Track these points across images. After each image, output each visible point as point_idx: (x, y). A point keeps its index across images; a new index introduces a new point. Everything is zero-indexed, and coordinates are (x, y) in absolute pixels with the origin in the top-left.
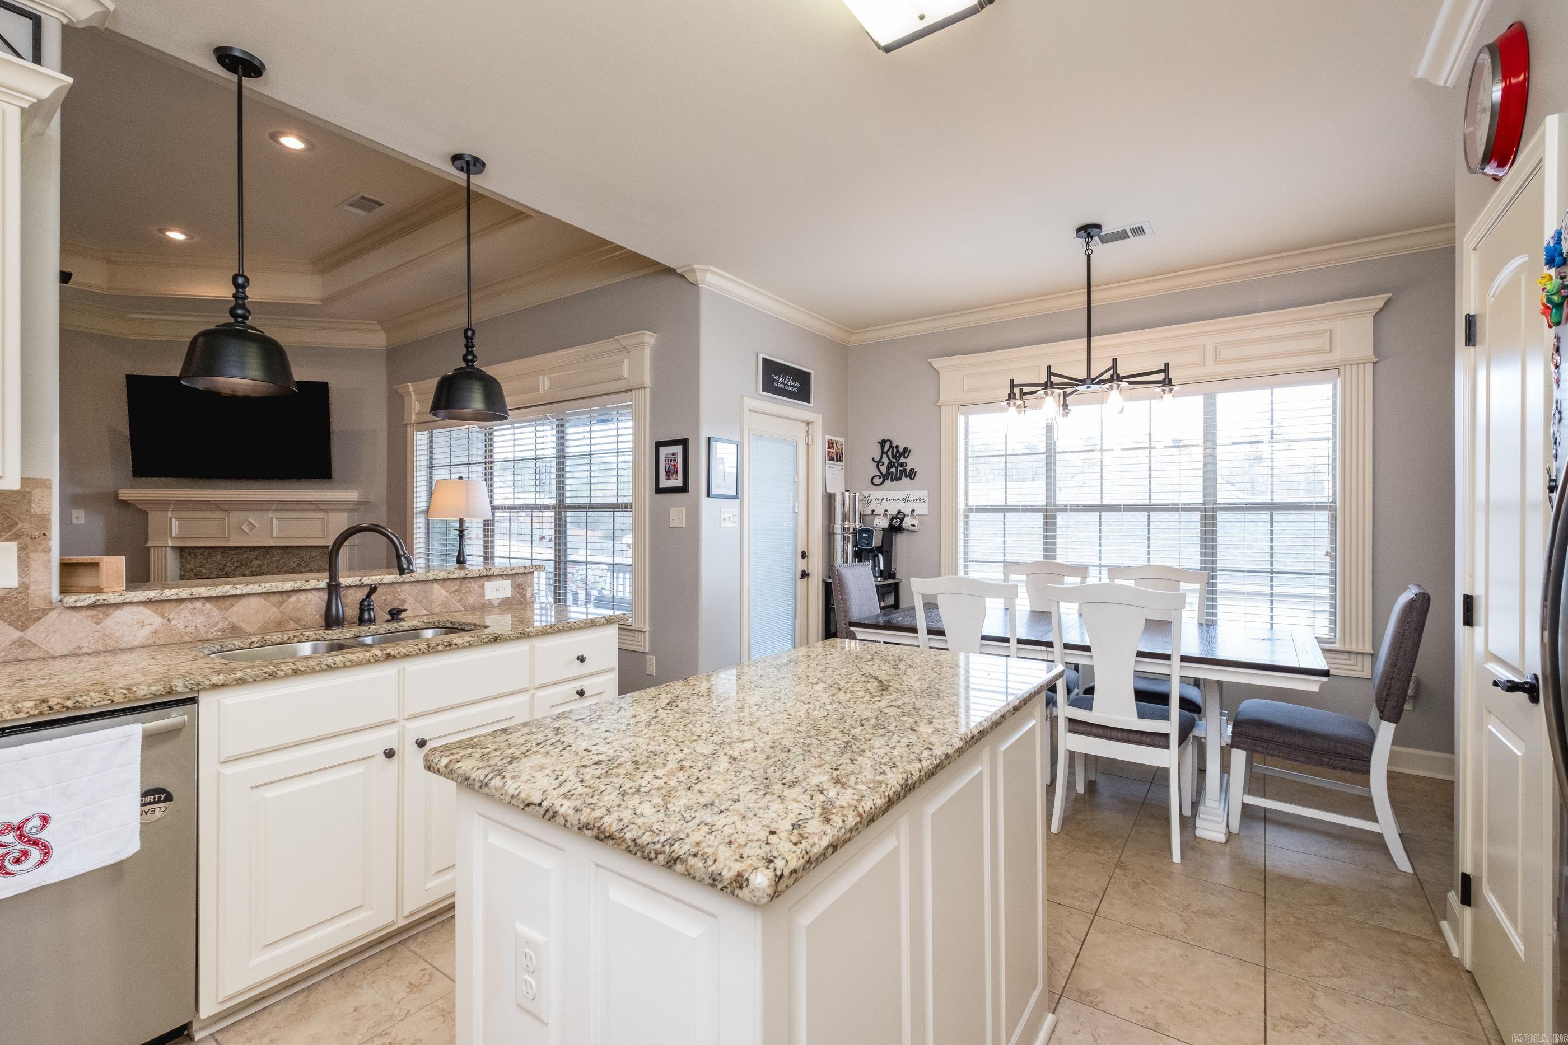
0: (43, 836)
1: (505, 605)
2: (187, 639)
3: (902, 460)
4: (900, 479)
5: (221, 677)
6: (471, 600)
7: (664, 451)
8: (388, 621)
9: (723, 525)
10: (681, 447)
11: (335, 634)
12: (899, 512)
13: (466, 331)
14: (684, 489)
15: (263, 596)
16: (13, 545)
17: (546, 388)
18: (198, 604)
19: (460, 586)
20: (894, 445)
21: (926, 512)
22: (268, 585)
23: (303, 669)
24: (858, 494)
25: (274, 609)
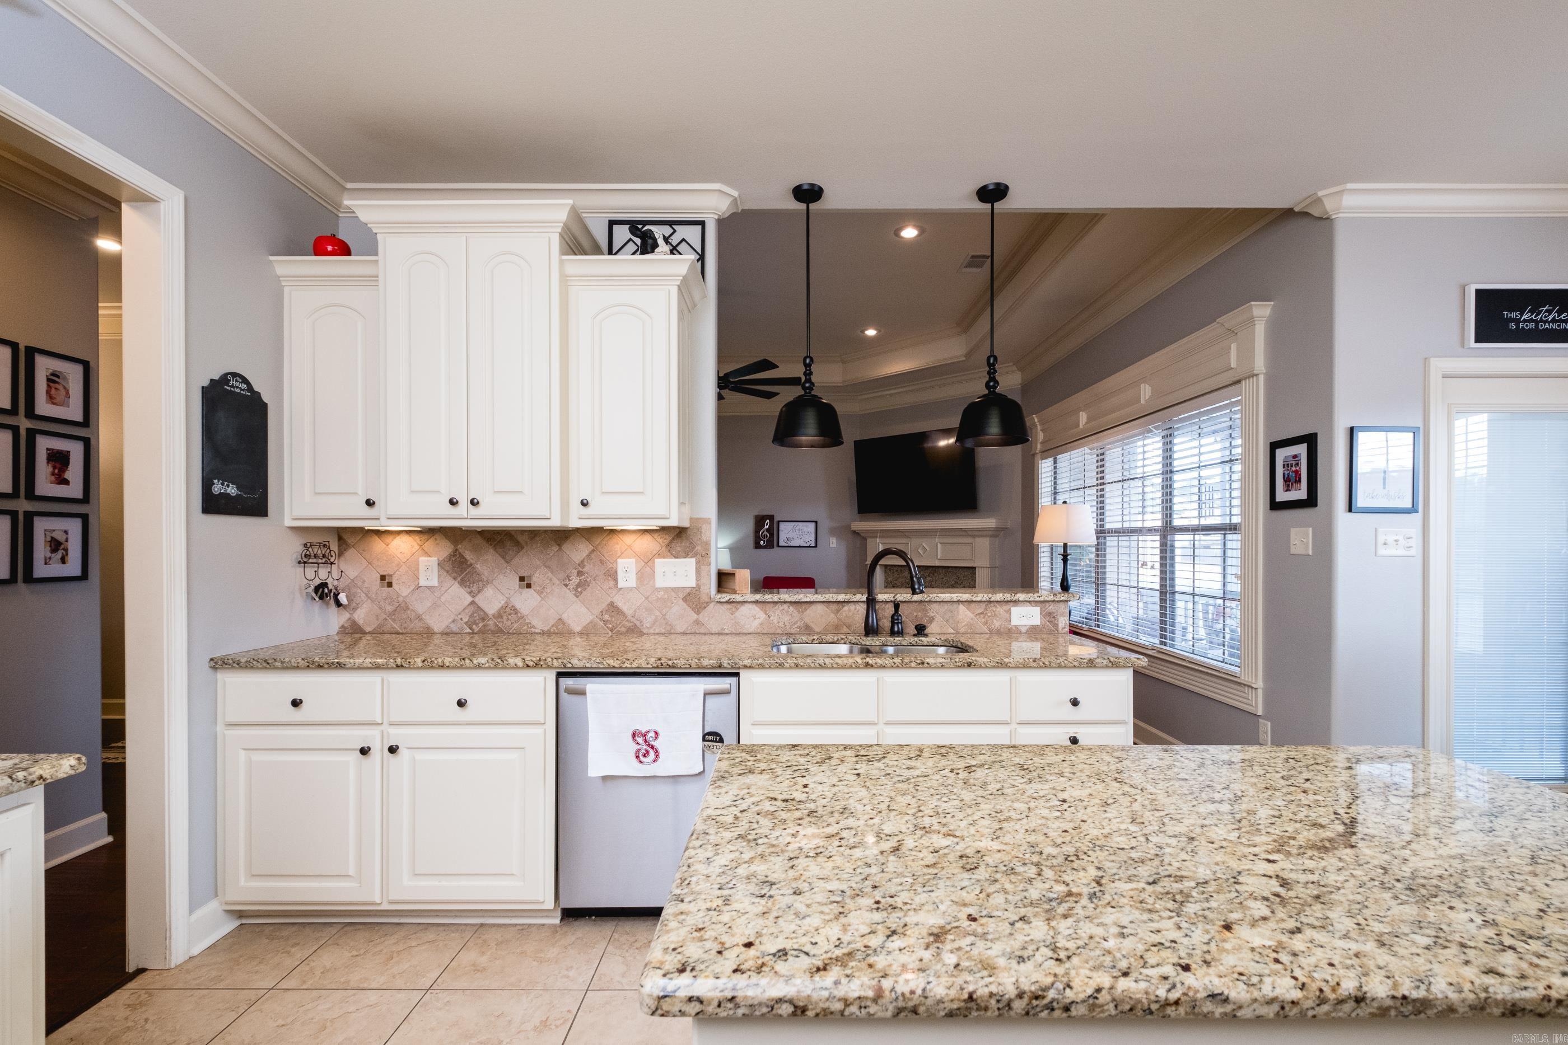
0: (655, 743)
1: (1033, 633)
2: (779, 631)
5: (749, 661)
6: (997, 624)
7: (1281, 454)
8: (915, 635)
9: (1382, 551)
10: (1305, 446)
11: (868, 641)
14: (1311, 501)
15: (825, 604)
16: (693, 561)
17: (1147, 398)
18: (785, 606)
19: (986, 609)
22: (827, 596)
23: (802, 664)
25: (832, 615)
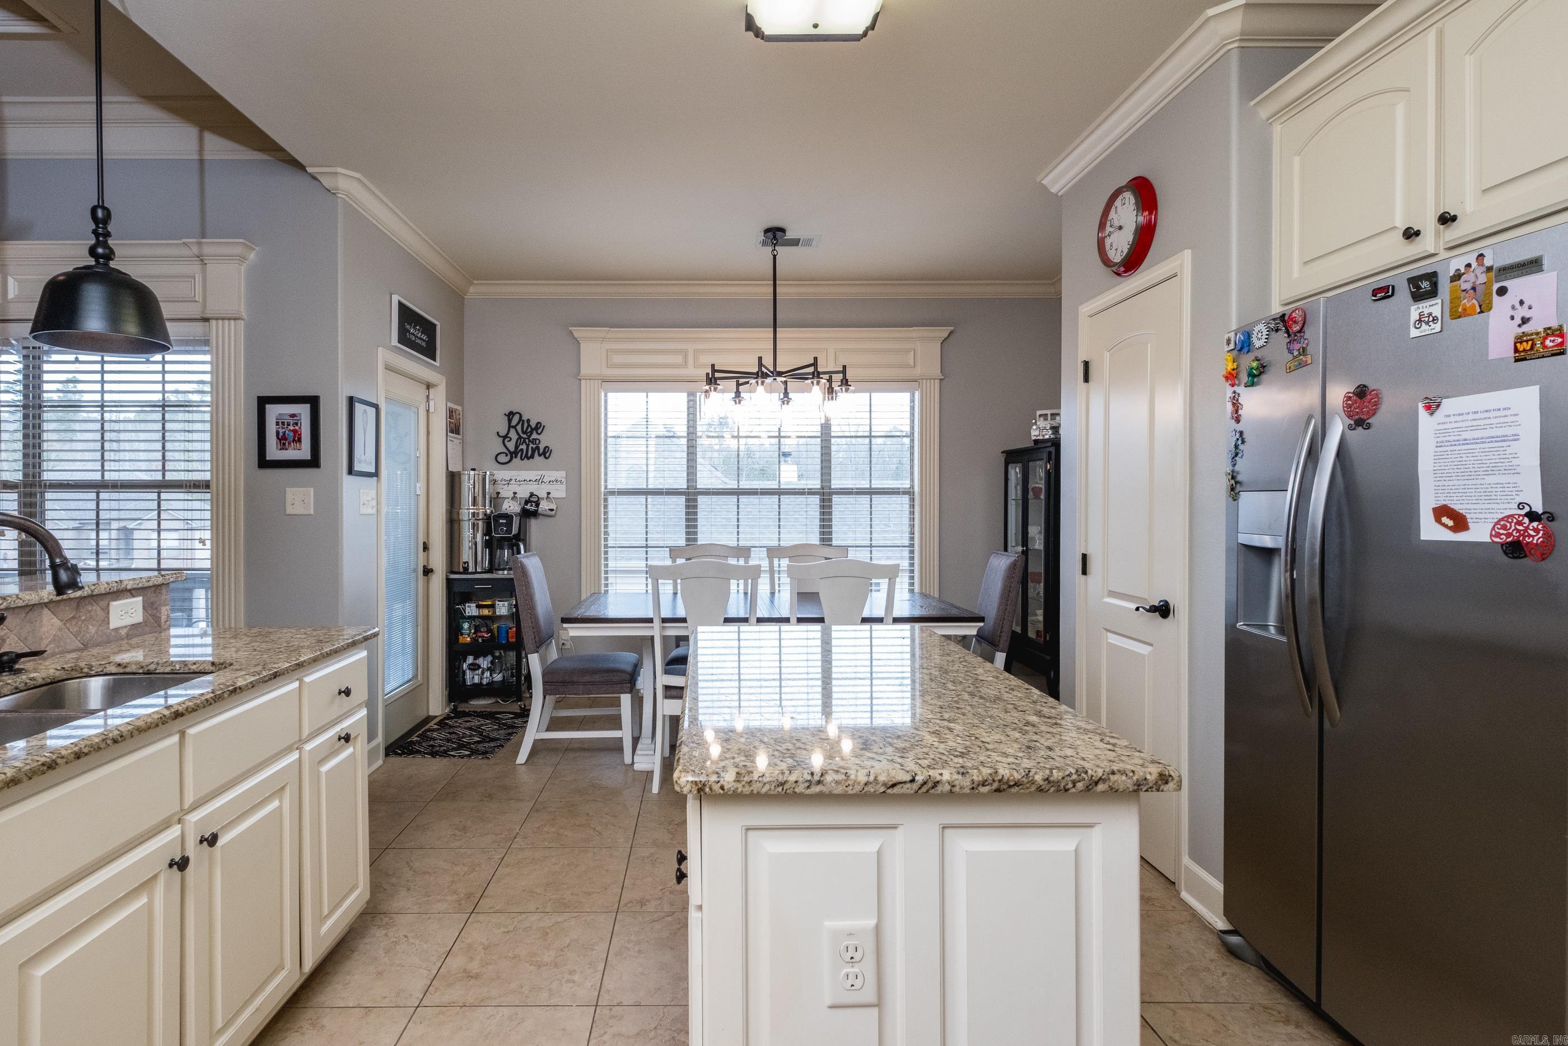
3: (534, 436)
4: (532, 457)
6: (92, 630)
7: (273, 411)
9: (362, 511)
10: (307, 407)
12: (532, 495)
13: (94, 211)
14: (314, 462)
19: (78, 610)
20: (525, 418)
21: (563, 495)
24: (488, 473)
